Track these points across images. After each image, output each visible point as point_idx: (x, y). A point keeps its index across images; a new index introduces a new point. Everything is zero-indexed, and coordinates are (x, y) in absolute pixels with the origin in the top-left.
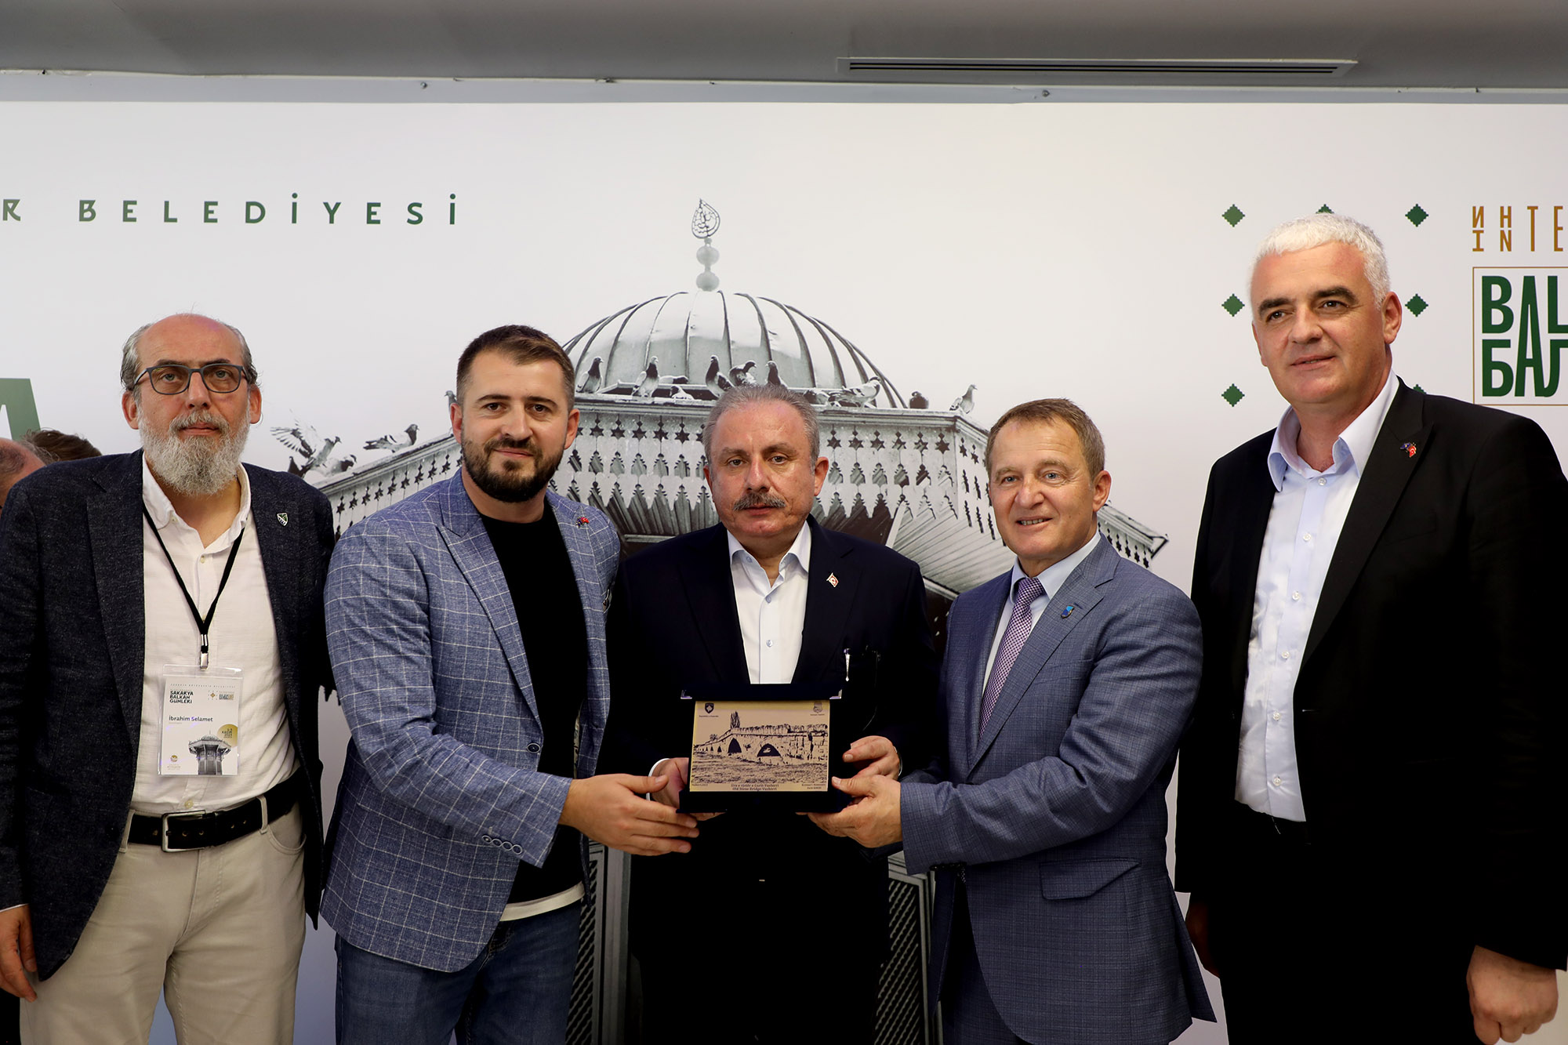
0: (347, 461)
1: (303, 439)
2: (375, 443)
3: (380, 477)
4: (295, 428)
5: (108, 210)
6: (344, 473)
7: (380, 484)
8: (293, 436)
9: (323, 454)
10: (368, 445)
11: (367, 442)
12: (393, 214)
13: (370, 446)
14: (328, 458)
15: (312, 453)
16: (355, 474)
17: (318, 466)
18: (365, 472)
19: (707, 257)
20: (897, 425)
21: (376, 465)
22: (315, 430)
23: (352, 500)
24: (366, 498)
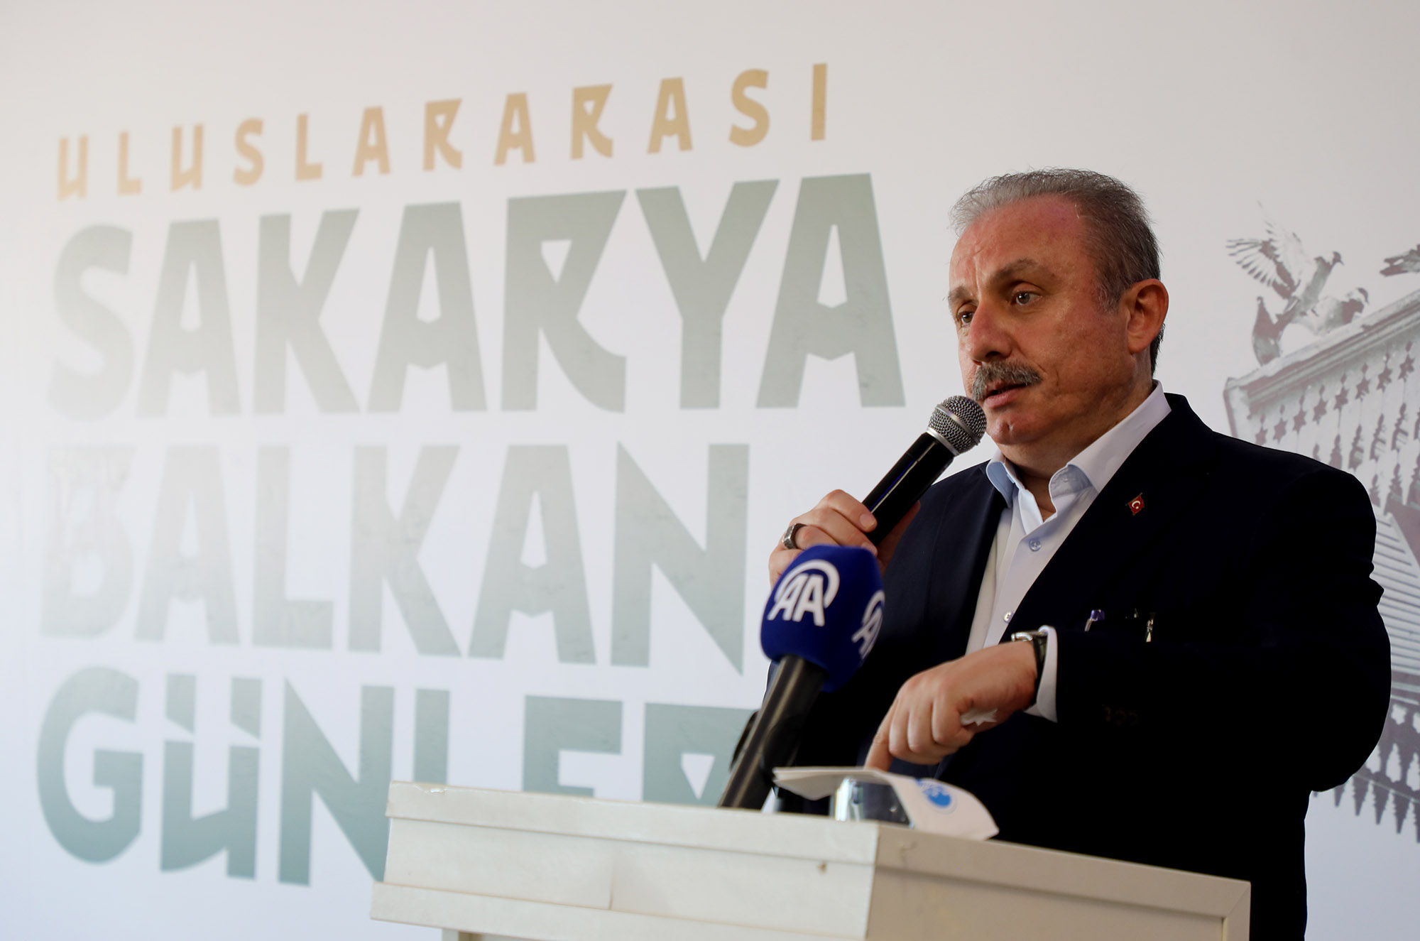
0: (1352, 301)
1: (1279, 260)
2: (1400, 261)
3: (1409, 331)
4: (1266, 237)
6: (1348, 326)
7: (1408, 348)
8: (1262, 256)
9: (1313, 289)
10: (1387, 265)
11: (1387, 261)
13: (1393, 268)
14: (1321, 296)
15: (1293, 288)
16: (1367, 328)
17: (1304, 314)
18: (1384, 323)
21: (1401, 308)
22: (1299, 240)
23: (1359, 382)
24: (1385, 377)
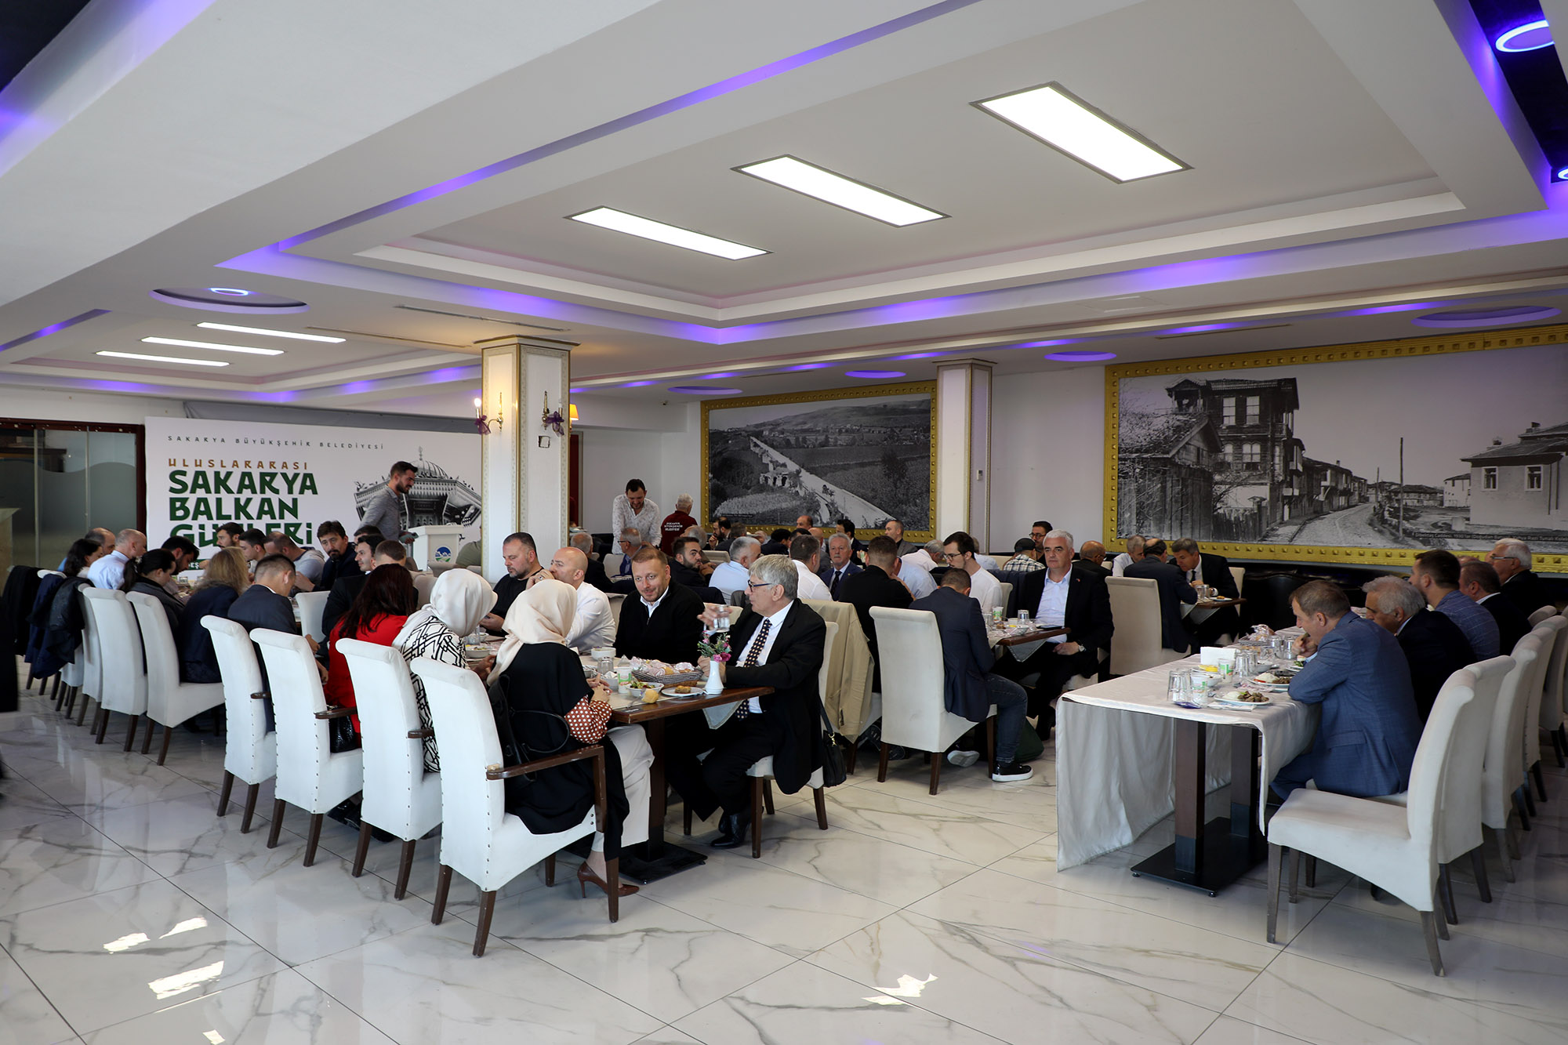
5: (325, 445)
12: (373, 447)
19: (421, 455)
20: (448, 482)
